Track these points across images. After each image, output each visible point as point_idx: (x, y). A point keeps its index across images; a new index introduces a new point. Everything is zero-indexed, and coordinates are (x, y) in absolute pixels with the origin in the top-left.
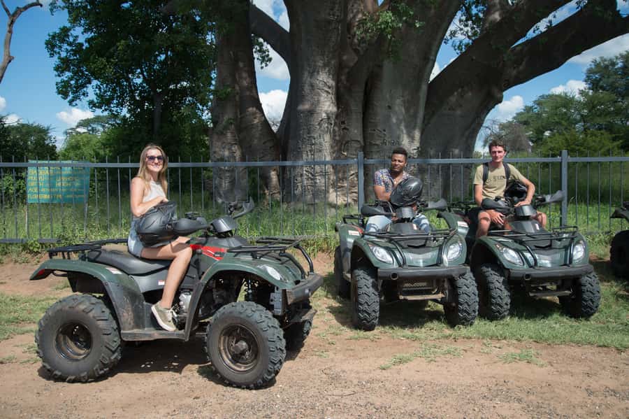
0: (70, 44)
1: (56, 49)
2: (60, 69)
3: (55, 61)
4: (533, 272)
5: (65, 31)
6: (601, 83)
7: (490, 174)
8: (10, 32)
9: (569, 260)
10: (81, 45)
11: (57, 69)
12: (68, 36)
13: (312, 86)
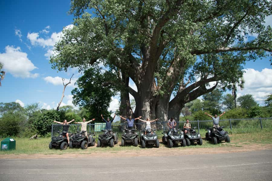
0: (77, 92)
1: (74, 93)
2: (74, 98)
3: (73, 96)
4: (193, 138)
5: (76, 89)
6: (206, 97)
7: (186, 124)
8: (64, 90)
9: (198, 137)
10: (79, 92)
11: (73, 98)
12: (77, 90)
13: (145, 105)
